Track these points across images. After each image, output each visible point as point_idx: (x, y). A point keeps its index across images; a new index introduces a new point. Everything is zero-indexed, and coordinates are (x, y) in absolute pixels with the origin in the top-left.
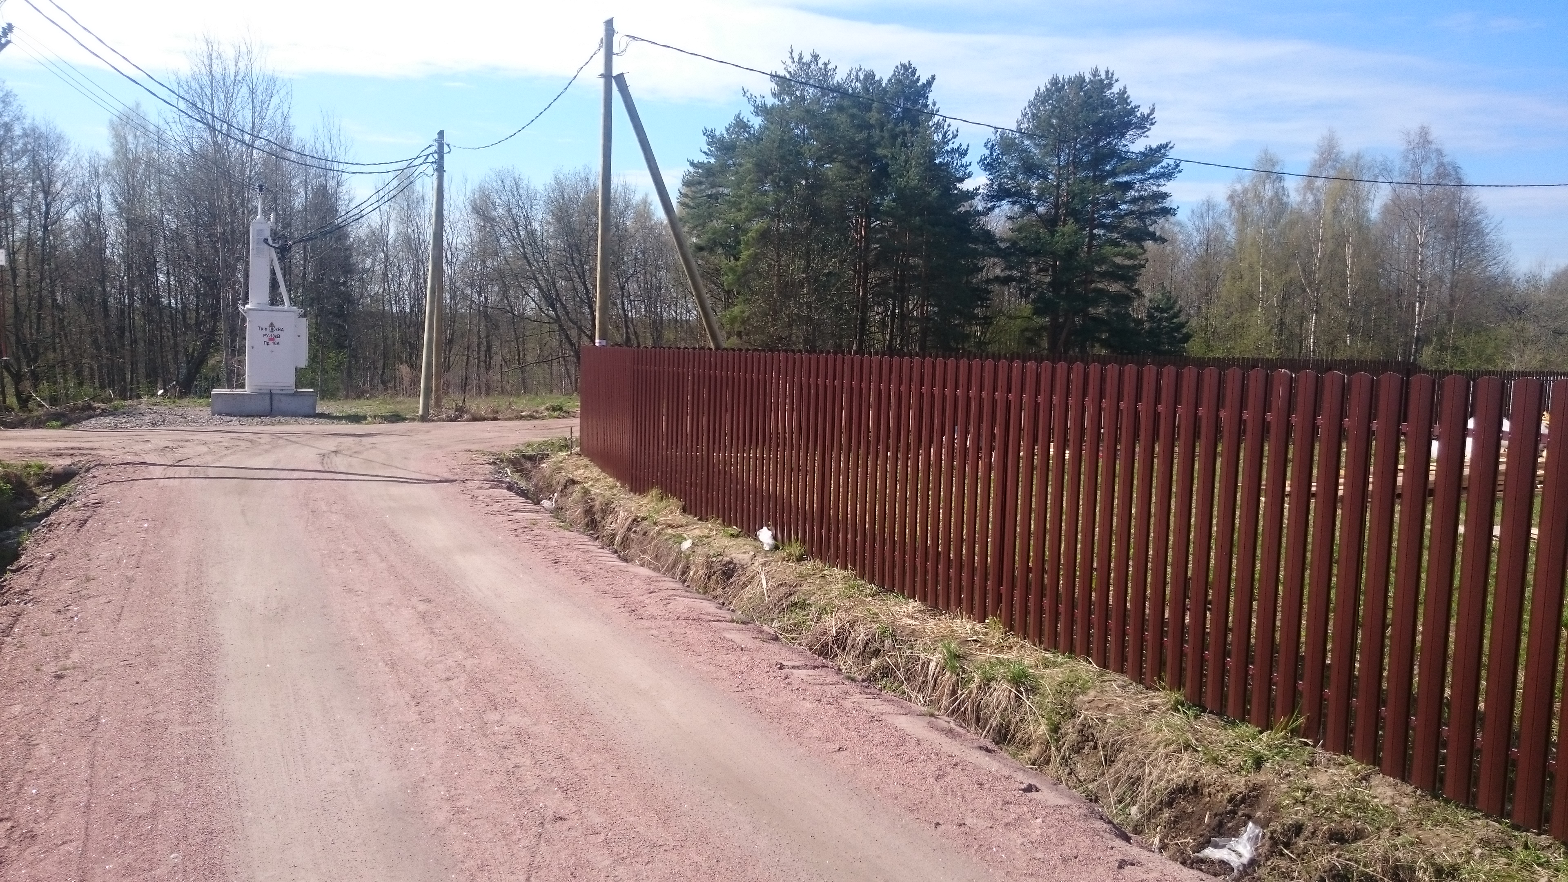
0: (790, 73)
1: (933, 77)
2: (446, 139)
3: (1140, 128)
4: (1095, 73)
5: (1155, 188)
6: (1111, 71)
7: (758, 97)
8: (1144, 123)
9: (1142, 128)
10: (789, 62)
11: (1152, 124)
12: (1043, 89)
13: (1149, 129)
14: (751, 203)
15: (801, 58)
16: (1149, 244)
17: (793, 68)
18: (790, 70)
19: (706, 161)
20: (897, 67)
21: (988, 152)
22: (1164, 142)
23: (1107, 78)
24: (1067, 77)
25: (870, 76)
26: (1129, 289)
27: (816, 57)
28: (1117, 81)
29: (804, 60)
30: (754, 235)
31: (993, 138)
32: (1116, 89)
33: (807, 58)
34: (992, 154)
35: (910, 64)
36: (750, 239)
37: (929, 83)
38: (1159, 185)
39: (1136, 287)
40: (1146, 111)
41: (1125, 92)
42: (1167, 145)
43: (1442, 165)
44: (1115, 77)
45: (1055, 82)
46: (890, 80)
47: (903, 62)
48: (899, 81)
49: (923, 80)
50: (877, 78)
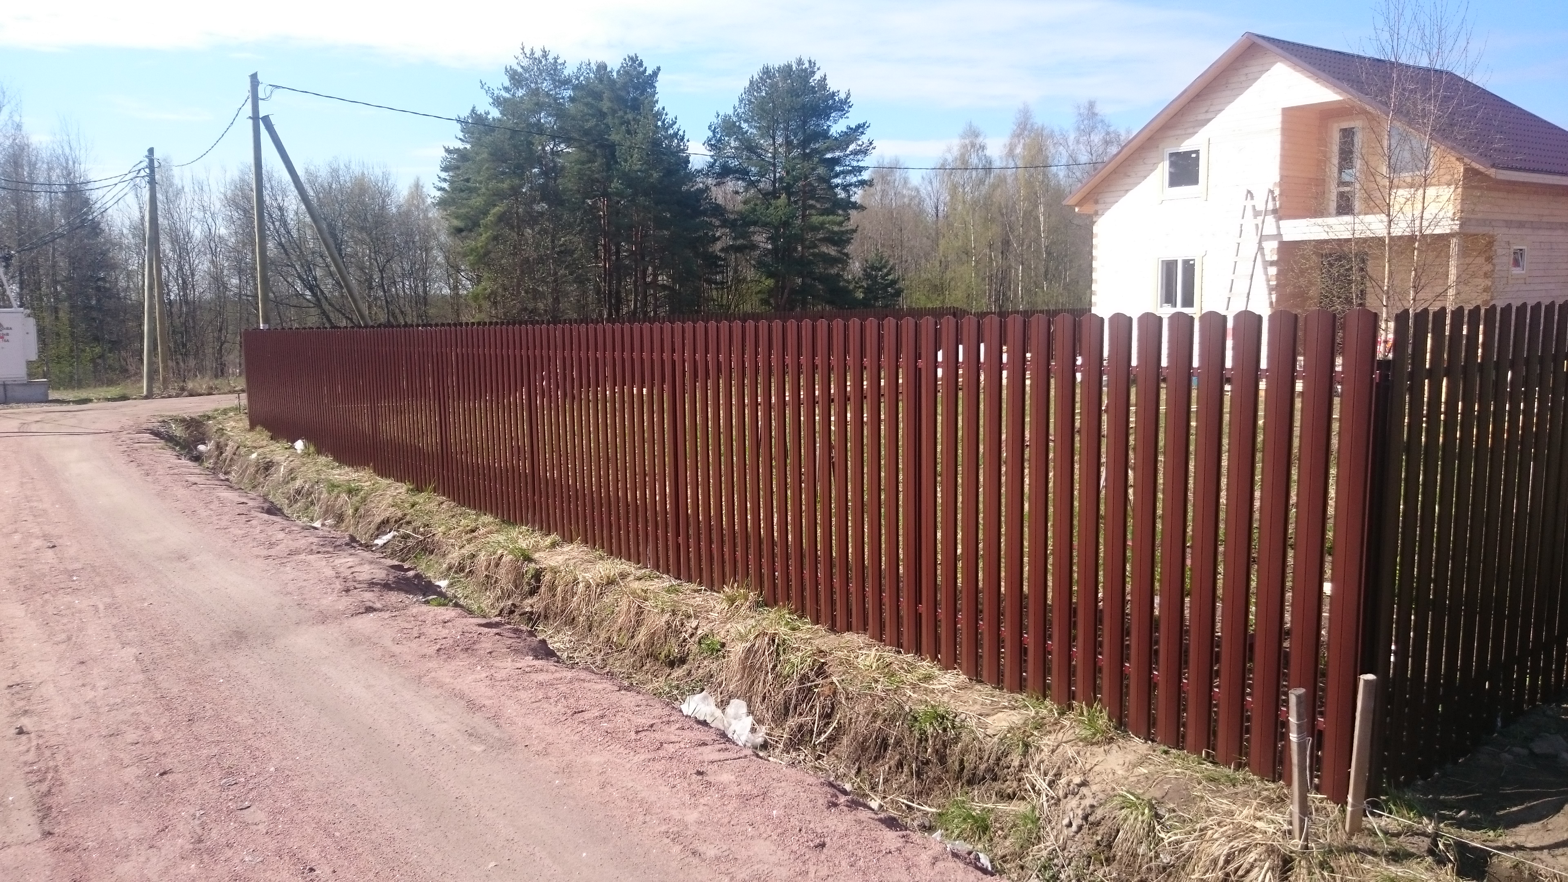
0: (522, 67)
1: (659, 69)
2: (156, 155)
3: (839, 110)
4: (800, 62)
5: (855, 164)
6: (813, 61)
7: (496, 89)
8: (842, 106)
9: (842, 111)
10: (521, 57)
11: (850, 107)
12: (756, 77)
13: (848, 112)
14: (488, 189)
15: (532, 53)
16: (853, 213)
17: (525, 62)
18: (523, 64)
19: (462, 147)
20: (625, 60)
21: (710, 134)
22: (861, 122)
23: (810, 67)
24: (776, 66)
25: (602, 67)
26: (840, 252)
27: (545, 55)
28: (818, 69)
29: (536, 56)
30: (492, 219)
31: (716, 122)
32: (817, 76)
33: (538, 54)
34: (714, 136)
35: (637, 57)
36: (489, 223)
37: (655, 74)
38: (858, 161)
39: (846, 251)
40: (843, 96)
41: (825, 79)
42: (864, 124)
43: (1108, 133)
44: (817, 66)
45: (766, 72)
46: (618, 72)
47: (630, 55)
48: (627, 73)
49: (649, 72)
50: (609, 69)
